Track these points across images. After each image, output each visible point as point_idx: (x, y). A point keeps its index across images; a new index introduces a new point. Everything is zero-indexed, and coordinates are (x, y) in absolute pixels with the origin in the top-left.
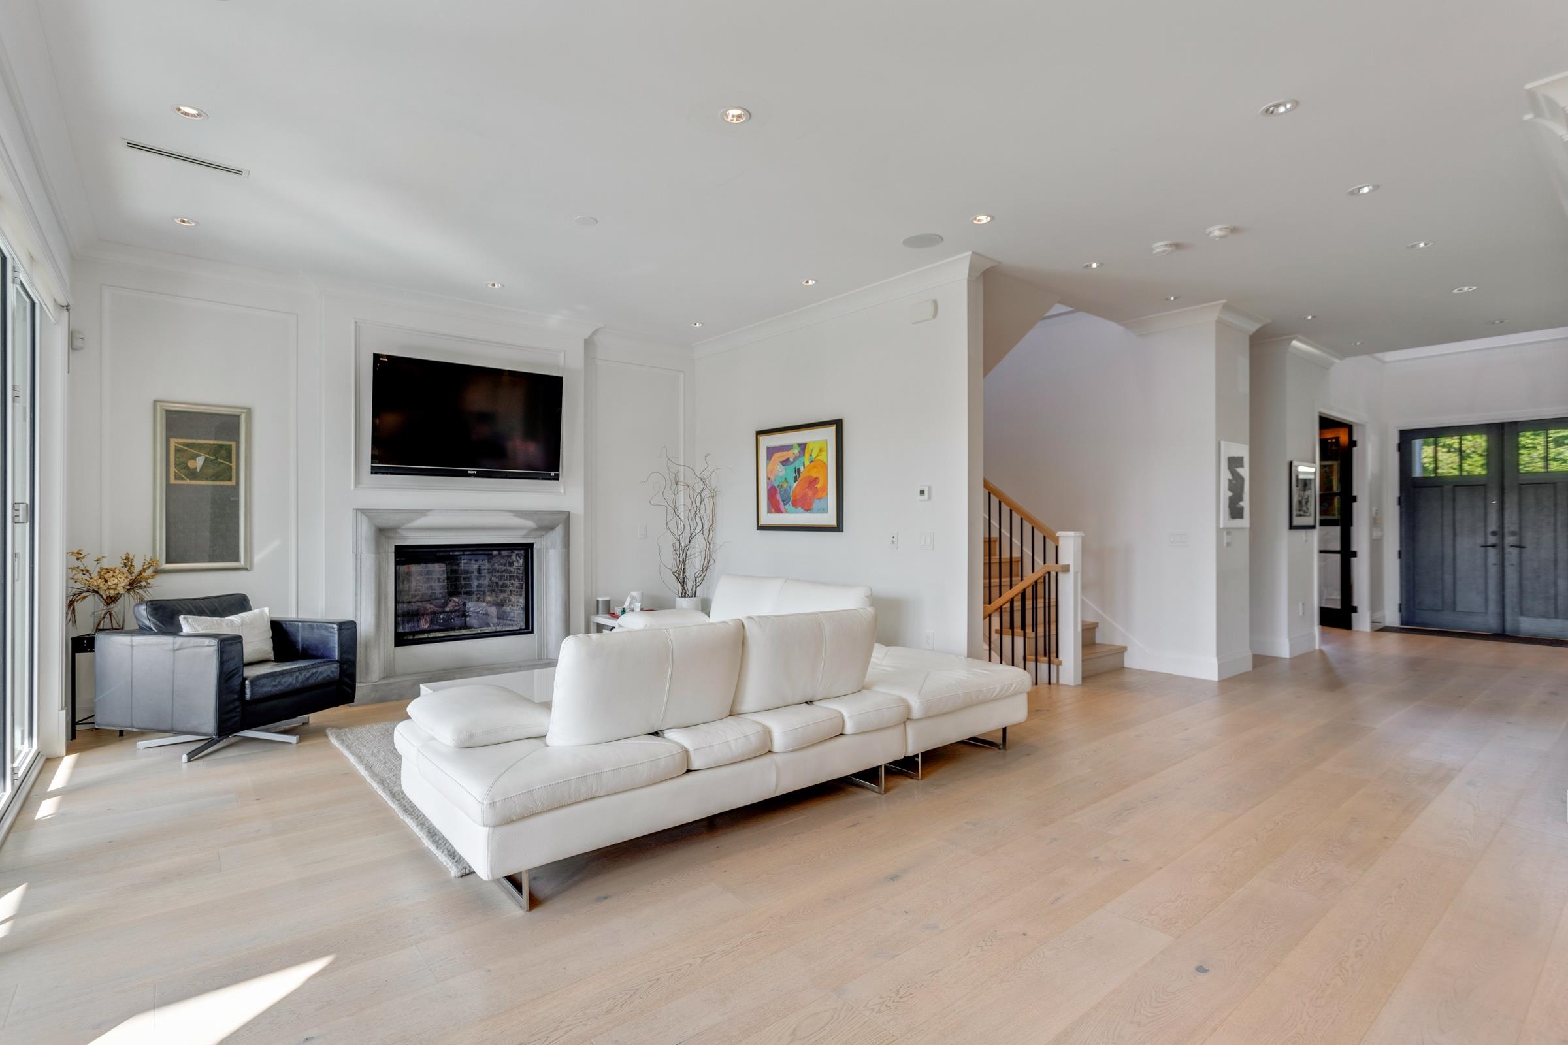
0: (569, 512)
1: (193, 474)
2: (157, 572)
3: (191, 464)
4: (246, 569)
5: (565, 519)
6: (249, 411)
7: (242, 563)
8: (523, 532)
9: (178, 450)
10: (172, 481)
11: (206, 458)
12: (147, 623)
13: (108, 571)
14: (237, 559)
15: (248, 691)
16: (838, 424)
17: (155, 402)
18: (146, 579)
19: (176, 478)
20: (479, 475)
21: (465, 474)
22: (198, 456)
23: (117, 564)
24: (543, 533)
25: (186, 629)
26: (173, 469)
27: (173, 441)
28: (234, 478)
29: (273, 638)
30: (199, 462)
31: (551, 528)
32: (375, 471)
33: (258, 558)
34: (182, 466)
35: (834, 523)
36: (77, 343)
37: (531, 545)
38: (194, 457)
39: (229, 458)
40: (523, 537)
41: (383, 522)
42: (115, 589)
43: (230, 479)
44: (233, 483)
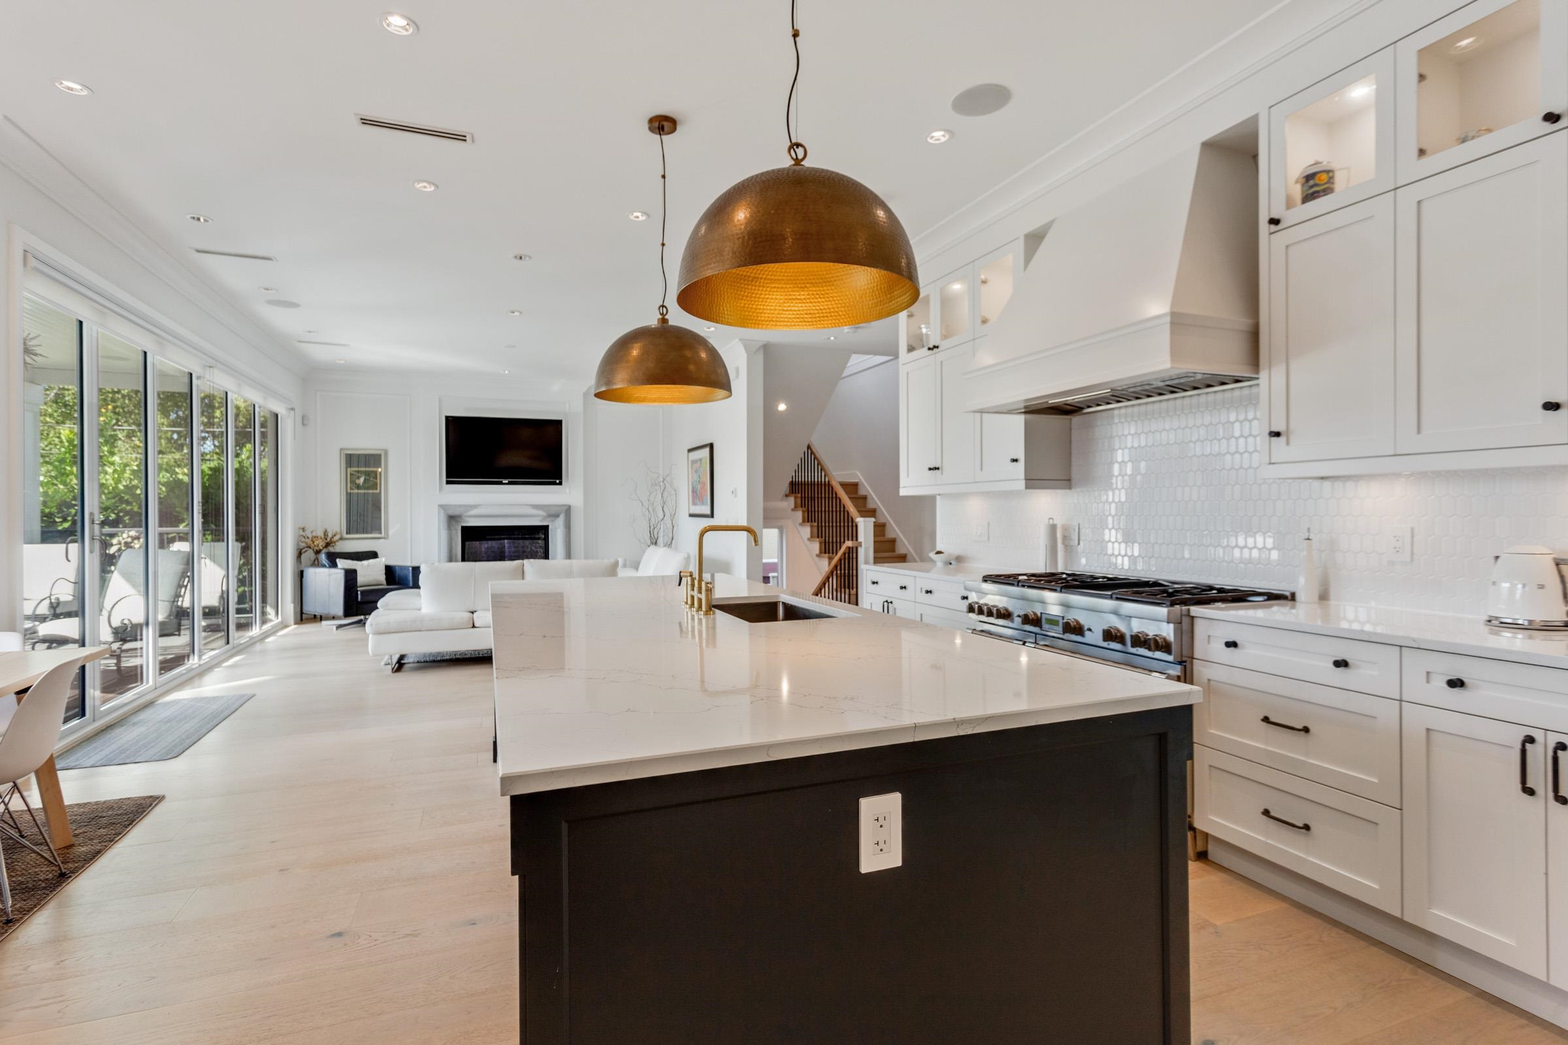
0: (570, 507)
1: (358, 487)
2: (341, 539)
3: (357, 481)
4: (385, 538)
5: (568, 510)
6: (386, 452)
7: (383, 535)
8: (540, 518)
9: (351, 474)
10: (349, 491)
11: (365, 479)
12: (324, 562)
13: (315, 537)
14: (381, 533)
15: (359, 596)
16: (711, 446)
17: (341, 450)
18: (335, 542)
19: (351, 489)
20: (509, 483)
21: (501, 483)
22: (361, 477)
23: (320, 534)
24: (553, 519)
25: (339, 566)
26: (349, 484)
27: (349, 470)
28: (378, 488)
29: (386, 574)
30: (362, 480)
31: (557, 516)
32: (448, 483)
33: (390, 533)
34: (352, 482)
35: (708, 512)
36: (306, 422)
37: (547, 527)
38: (359, 478)
39: (376, 478)
40: (541, 521)
41: (451, 512)
42: (318, 546)
43: (377, 489)
44: (378, 491)
